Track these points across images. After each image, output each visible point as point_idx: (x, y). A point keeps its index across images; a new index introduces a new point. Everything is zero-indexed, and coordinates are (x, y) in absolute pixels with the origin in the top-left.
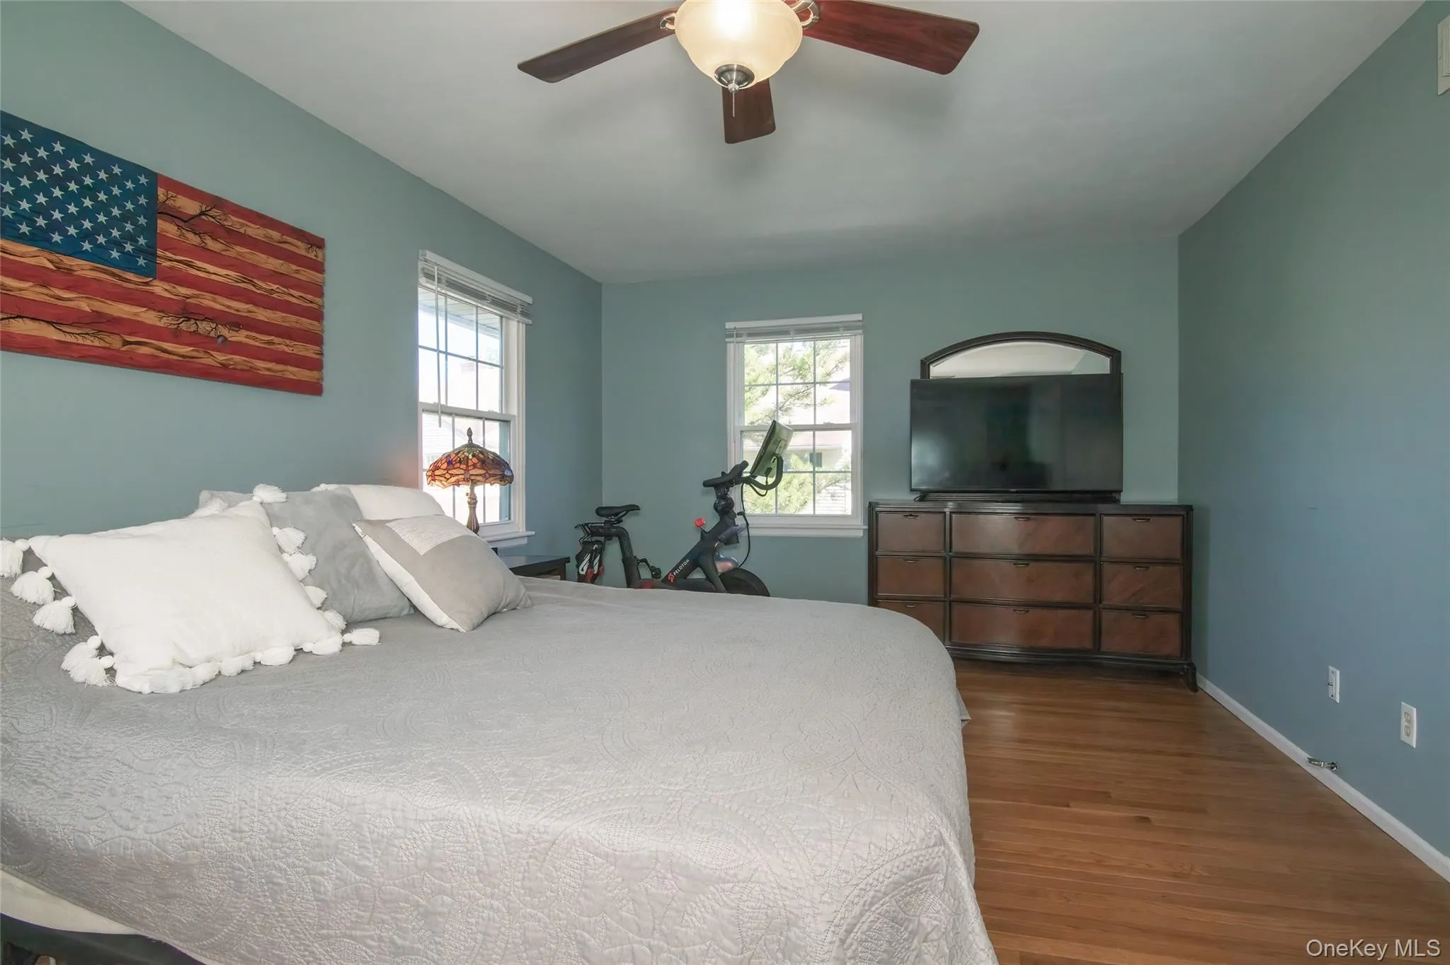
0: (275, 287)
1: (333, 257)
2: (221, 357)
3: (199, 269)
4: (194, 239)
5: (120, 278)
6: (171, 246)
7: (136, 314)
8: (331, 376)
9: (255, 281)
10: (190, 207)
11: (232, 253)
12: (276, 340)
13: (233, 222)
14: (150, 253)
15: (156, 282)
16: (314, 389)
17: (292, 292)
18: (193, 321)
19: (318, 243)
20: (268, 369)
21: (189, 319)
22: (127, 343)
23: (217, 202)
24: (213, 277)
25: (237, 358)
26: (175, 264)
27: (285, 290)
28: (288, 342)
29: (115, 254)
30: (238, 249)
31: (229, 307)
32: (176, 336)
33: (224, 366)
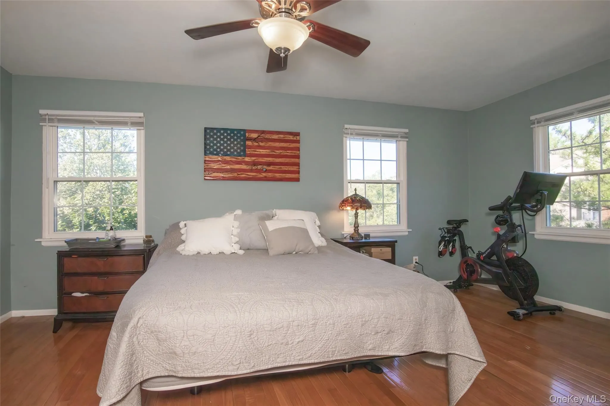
0: (281, 151)
1: (302, 138)
2: (264, 174)
3: (257, 152)
4: (256, 144)
5: (237, 159)
6: (250, 147)
7: (241, 167)
8: (303, 175)
9: (275, 151)
10: (255, 136)
11: (268, 145)
12: (282, 167)
13: (268, 136)
14: (244, 151)
15: (246, 158)
16: (297, 180)
17: (288, 151)
18: (256, 166)
19: (298, 134)
20: (280, 176)
21: (255, 166)
22: (238, 174)
23: (263, 132)
24: (262, 153)
25: (270, 174)
26: (251, 152)
27: (285, 151)
28: (286, 167)
29: (235, 153)
30: (270, 143)
31: (267, 160)
32: (251, 171)
33: (265, 177)
